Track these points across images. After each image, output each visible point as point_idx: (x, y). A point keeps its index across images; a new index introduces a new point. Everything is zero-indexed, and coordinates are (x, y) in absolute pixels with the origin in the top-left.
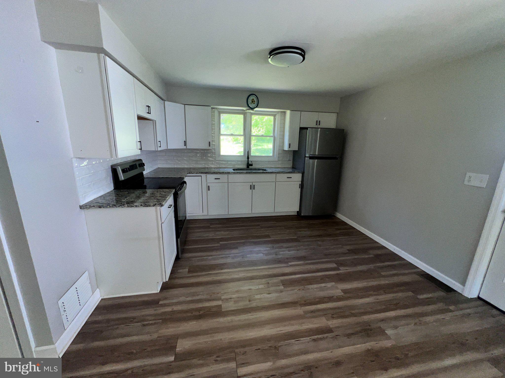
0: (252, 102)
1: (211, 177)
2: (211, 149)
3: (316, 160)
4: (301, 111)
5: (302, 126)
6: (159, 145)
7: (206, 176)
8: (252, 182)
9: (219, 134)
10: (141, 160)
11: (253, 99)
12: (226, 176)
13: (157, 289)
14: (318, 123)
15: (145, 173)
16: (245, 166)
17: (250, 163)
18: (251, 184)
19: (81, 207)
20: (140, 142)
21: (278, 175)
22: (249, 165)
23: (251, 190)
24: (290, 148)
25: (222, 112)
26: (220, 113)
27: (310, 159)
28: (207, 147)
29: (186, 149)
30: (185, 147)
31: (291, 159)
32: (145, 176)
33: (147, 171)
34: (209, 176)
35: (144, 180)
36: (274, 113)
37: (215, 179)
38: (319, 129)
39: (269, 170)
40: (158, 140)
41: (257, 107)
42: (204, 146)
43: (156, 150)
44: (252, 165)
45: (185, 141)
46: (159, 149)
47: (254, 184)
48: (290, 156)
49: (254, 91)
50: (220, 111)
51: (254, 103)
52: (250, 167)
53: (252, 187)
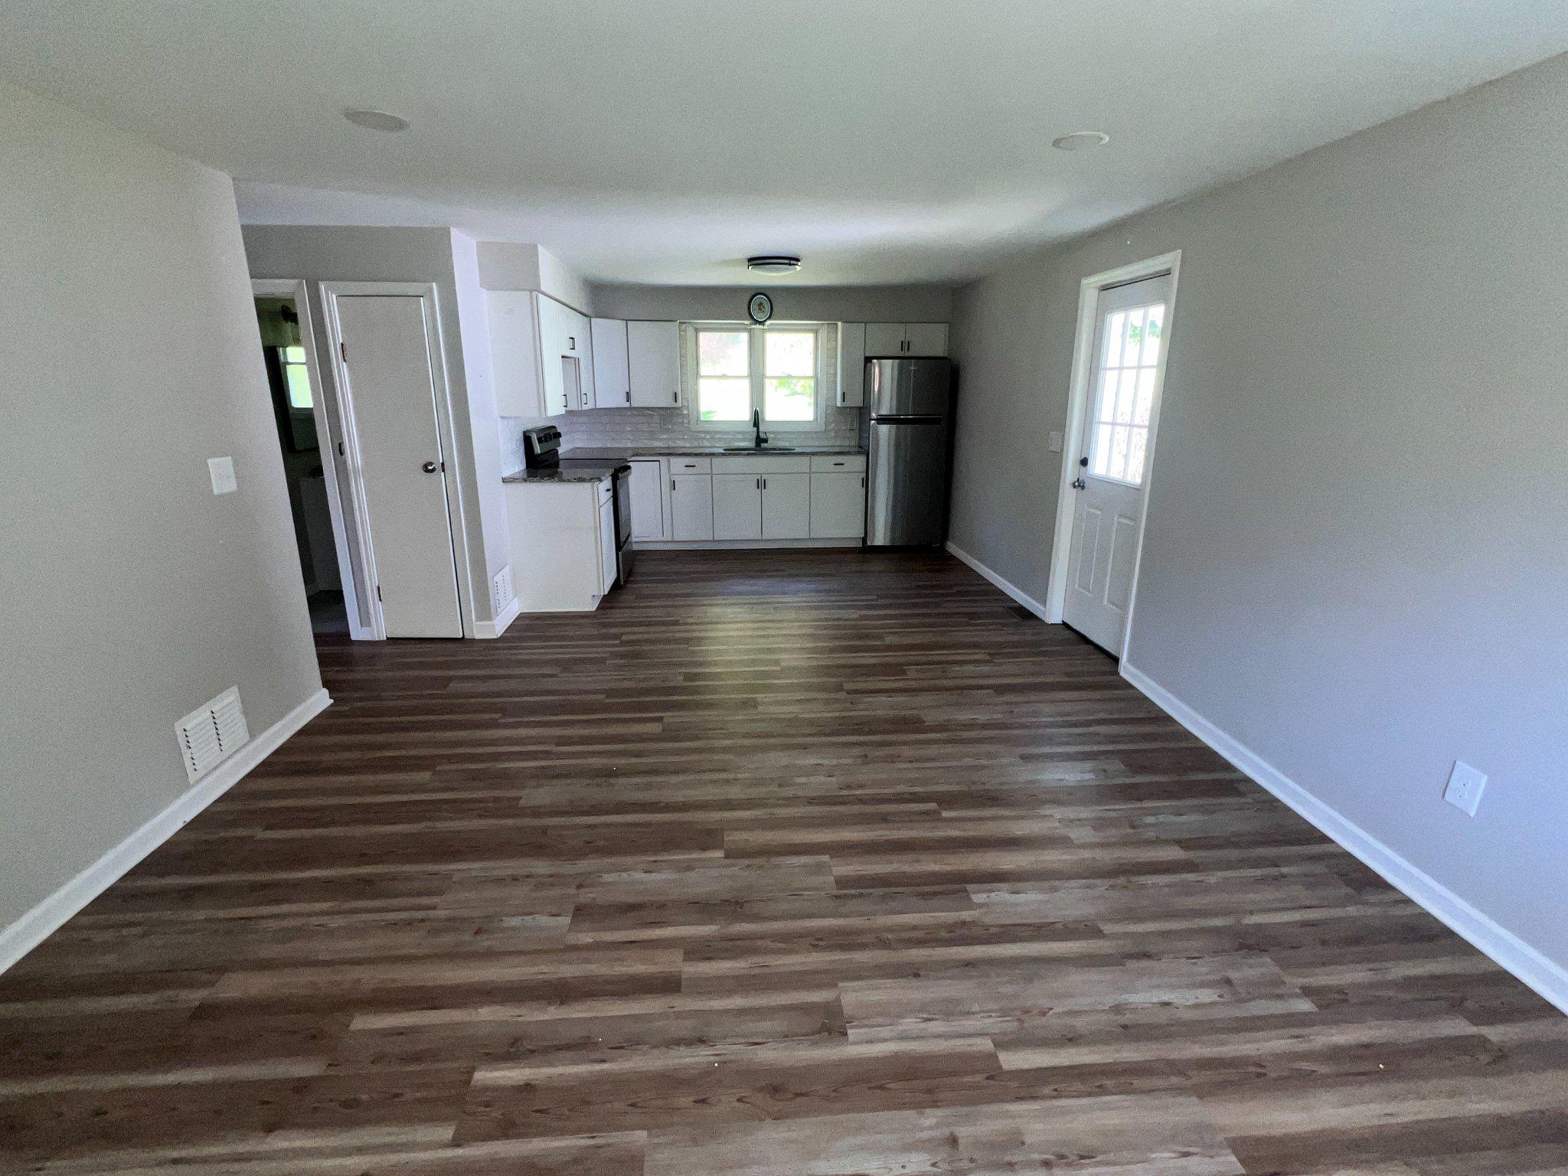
0: (759, 310)
1: (678, 463)
2: (679, 408)
3: (893, 426)
4: (866, 323)
5: (867, 355)
6: (584, 401)
7: (669, 461)
8: (761, 474)
9: (697, 375)
10: (554, 427)
11: (761, 304)
12: (707, 460)
13: (591, 606)
14: (905, 345)
15: (561, 450)
16: (752, 444)
17: (762, 436)
18: (759, 477)
19: (504, 480)
20: (565, 395)
21: (815, 458)
22: (760, 440)
23: (759, 490)
24: (844, 401)
25: (701, 330)
26: (697, 331)
27: (878, 423)
28: (670, 403)
29: (630, 408)
30: (627, 405)
31: (855, 425)
32: (561, 457)
33: (564, 448)
34: (673, 460)
35: (558, 462)
36: (812, 328)
37: (686, 466)
39: (798, 450)
40: (583, 392)
41: (769, 318)
42: (665, 401)
43: (580, 409)
44: (766, 441)
45: (627, 393)
46: (585, 407)
47: (765, 477)
48: (852, 421)
49: (761, 288)
50: (697, 328)
51: (763, 312)
52: (762, 444)
53: (761, 484)
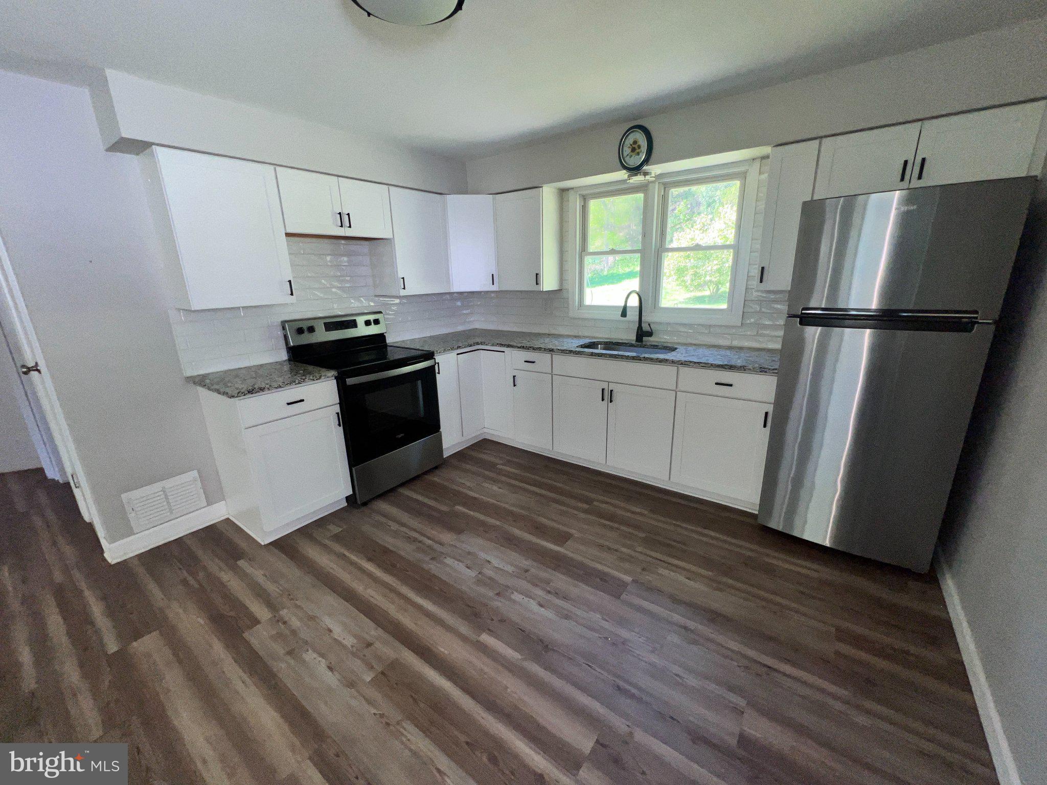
0: (633, 150)
3: (820, 328)
4: (823, 139)
5: (814, 197)
6: (402, 285)
7: (511, 354)
8: (608, 382)
9: (584, 251)
11: (635, 142)
12: (548, 356)
14: (912, 168)
16: (632, 337)
17: (645, 327)
18: (605, 386)
19: (189, 380)
21: (684, 370)
22: (642, 334)
23: (605, 403)
25: (591, 194)
26: (585, 199)
27: (801, 323)
28: (532, 285)
30: (492, 288)
32: (390, 343)
34: (514, 352)
36: (742, 169)
37: (525, 361)
38: (842, 199)
40: (400, 276)
41: (646, 162)
42: (527, 283)
44: (649, 334)
45: (493, 275)
47: (612, 387)
49: (640, 117)
50: (584, 192)
51: (638, 153)
52: (645, 339)
53: (608, 396)
